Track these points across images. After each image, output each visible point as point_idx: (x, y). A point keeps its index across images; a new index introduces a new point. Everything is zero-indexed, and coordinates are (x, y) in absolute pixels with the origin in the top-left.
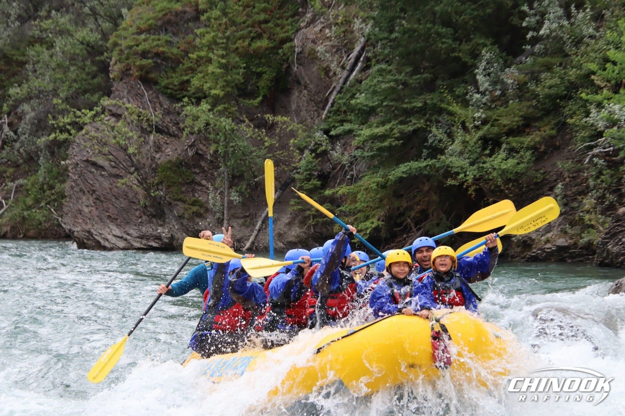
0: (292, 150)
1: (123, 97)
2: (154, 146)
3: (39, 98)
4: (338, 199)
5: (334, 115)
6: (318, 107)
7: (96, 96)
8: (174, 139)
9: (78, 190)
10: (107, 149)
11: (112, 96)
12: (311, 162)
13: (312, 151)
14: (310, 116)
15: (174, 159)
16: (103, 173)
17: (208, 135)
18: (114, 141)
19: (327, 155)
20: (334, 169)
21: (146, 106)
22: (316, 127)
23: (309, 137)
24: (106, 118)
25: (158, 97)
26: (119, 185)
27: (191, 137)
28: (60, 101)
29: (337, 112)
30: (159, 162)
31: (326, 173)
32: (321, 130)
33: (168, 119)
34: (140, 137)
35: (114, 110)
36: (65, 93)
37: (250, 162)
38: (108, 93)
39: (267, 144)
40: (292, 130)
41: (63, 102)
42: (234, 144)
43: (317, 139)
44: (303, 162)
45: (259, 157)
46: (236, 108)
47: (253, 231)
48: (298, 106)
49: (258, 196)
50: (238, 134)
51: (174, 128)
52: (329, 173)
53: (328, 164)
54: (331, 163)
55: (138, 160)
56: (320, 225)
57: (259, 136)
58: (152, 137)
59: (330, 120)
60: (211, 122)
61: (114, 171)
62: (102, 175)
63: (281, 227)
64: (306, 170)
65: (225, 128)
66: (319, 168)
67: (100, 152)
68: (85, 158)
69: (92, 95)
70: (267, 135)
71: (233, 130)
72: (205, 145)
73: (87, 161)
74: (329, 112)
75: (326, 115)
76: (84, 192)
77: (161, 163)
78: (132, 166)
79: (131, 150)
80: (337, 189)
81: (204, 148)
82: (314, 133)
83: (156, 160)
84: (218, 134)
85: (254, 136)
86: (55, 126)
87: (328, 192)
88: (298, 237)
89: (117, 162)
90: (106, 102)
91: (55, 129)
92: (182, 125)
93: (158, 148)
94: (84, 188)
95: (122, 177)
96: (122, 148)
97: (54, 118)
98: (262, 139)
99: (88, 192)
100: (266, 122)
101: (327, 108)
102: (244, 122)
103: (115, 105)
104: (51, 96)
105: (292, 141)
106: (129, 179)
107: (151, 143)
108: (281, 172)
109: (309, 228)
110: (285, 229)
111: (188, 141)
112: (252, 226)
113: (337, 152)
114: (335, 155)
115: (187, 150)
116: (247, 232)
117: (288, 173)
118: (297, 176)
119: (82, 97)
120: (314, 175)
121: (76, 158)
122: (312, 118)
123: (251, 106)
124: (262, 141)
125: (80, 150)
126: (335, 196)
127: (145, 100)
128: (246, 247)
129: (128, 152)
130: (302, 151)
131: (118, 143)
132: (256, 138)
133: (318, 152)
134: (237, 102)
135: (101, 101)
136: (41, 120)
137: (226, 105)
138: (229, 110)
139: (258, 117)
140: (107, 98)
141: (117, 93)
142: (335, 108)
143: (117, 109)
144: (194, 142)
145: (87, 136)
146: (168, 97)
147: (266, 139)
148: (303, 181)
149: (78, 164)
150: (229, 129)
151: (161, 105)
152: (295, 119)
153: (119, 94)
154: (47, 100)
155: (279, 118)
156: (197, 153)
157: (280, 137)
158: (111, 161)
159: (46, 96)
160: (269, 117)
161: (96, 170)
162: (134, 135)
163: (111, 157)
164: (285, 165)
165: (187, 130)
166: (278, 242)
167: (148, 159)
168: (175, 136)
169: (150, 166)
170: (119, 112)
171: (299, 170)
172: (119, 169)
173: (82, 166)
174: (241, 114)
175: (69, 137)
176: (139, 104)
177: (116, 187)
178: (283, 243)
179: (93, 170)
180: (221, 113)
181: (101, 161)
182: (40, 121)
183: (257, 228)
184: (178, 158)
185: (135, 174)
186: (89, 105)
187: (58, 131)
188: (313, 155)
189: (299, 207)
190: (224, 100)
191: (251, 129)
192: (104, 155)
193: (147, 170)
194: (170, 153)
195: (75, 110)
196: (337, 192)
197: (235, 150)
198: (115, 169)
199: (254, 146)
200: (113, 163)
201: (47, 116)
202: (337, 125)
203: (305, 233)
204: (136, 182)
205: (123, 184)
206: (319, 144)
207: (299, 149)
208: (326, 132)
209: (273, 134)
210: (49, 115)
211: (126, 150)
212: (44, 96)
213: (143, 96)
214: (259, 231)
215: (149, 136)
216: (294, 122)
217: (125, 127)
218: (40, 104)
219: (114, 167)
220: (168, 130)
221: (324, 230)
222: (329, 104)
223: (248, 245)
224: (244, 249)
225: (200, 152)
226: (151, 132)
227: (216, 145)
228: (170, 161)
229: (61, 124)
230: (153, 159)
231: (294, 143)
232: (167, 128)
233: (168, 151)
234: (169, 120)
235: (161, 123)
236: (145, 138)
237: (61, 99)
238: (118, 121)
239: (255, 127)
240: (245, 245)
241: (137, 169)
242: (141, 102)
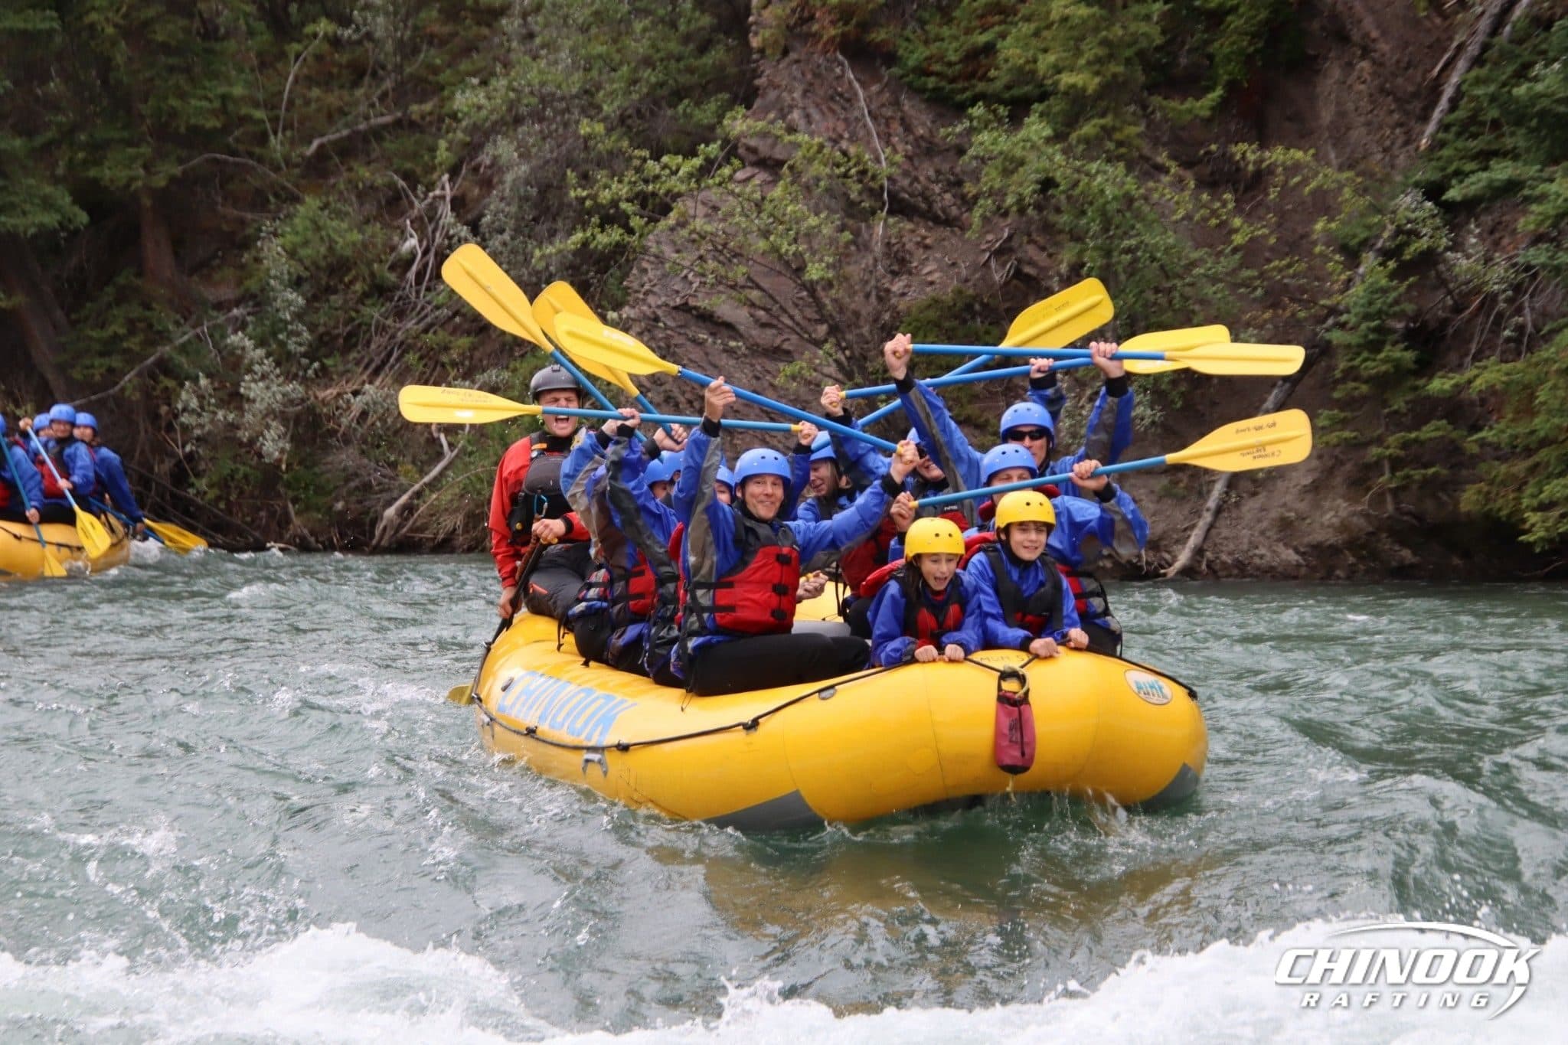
0: (1322, 255)
1: (791, 107)
2: (887, 255)
3: (541, 119)
4: (1472, 403)
5: (1459, 135)
6: (1407, 113)
7: (712, 106)
8: (947, 232)
9: (659, 399)
10: (743, 269)
11: (758, 103)
12: (1384, 291)
13: (1386, 254)
14: (1378, 142)
15: (948, 296)
16: (733, 344)
17: (1053, 218)
18: (762, 245)
19: (1436, 263)
20: (1458, 309)
21: (862, 133)
22: (1399, 178)
23: (1378, 210)
24: (740, 175)
25: (896, 104)
26: (779, 381)
27: (1002, 223)
28: (600, 128)
29: (1470, 126)
30: (902, 307)
31: (1433, 325)
32: (1417, 185)
33: (927, 170)
34: (842, 229)
35: (764, 148)
36: (616, 104)
37: (1185, 298)
38: (746, 95)
39: (1238, 239)
40: (1319, 192)
41: (610, 130)
42: (1133, 242)
43: (1402, 214)
44: (1358, 290)
45: (1214, 280)
46: (1141, 128)
47: (1200, 517)
48: (1341, 114)
49: (1214, 404)
50: (1146, 209)
51: (948, 196)
52: (1444, 323)
53: (1440, 294)
54: (1450, 292)
55: (835, 301)
56: (1415, 487)
57: (1214, 213)
58: (879, 230)
59: (1446, 152)
60: (1058, 176)
61: (767, 337)
62: (730, 352)
63: (1289, 498)
64: (1367, 317)
65: (1102, 191)
66: (1409, 308)
67: (719, 280)
68: (678, 301)
69: (698, 104)
70: (1238, 210)
71: (1129, 200)
72: (1043, 249)
73: (685, 308)
74: (1444, 127)
75: (1433, 136)
76: (677, 405)
77: (909, 308)
78: (821, 321)
79: (814, 272)
80: (1469, 373)
81: (1041, 258)
82: (1394, 197)
83: (894, 301)
84: (1083, 213)
85: (1197, 217)
86: (588, 203)
87: (1439, 385)
88: (1344, 527)
89: (775, 308)
90: (739, 124)
91: (590, 213)
92: (970, 189)
93: (899, 262)
94: (676, 393)
95: (787, 356)
96: (787, 264)
97: (585, 179)
98: (1222, 224)
99: (690, 402)
100: (1238, 170)
101: (1437, 115)
102: (1165, 170)
103: (764, 135)
104: (576, 112)
105: (1319, 226)
106: (810, 361)
107: (878, 248)
108: (1286, 323)
109: (1379, 500)
110: (1303, 506)
111: (990, 237)
112: (1194, 498)
113: (1468, 257)
114: (1462, 264)
115: (986, 264)
116: (1179, 516)
117: (1309, 328)
118: (1337, 337)
119: (670, 112)
120: (1393, 331)
121: (651, 299)
122: (1385, 150)
123: (1189, 117)
124: (1225, 230)
125: (665, 276)
126: (1463, 395)
127: (856, 113)
128: (1178, 565)
129: (806, 277)
130: (1352, 255)
131: (775, 249)
132: (1205, 220)
133: (1407, 257)
134: (1144, 107)
135: (726, 122)
136: (549, 186)
137: (1108, 121)
138: (1118, 136)
139: (1208, 153)
140: (741, 110)
141: (772, 95)
142: (1461, 114)
143: (773, 146)
144: (1010, 238)
145: (684, 233)
146: (927, 100)
147: (1237, 222)
148: (1354, 350)
149: (657, 319)
150: (1115, 198)
151: (908, 128)
152: (1332, 155)
153: (779, 97)
154: (566, 125)
155: (1277, 155)
156: (1018, 274)
157: (1282, 215)
158: (753, 305)
159: (563, 112)
160: (1246, 152)
161: (713, 334)
162: (824, 224)
163: (755, 295)
164: (1300, 301)
165: (986, 204)
166: (1280, 548)
167: (868, 296)
168: (948, 222)
169: (876, 320)
170: (778, 154)
171: (1344, 318)
172: (780, 332)
173: (671, 323)
174: (1156, 142)
175: (627, 238)
176: (841, 127)
177: (772, 385)
178: (1297, 551)
179: (702, 336)
180: (1092, 147)
181: (726, 308)
182: (545, 189)
183: (1212, 503)
184: (959, 292)
185: (827, 346)
186: (689, 134)
187: (595, 220)
188: (1392, 265)
189: (1347, 434)
190: (1104, 104)
191: (1187, 193)
192: (733, 287)
193: (865, 330)
194: (936, 276)
195: (646, 153)
196: (1470, 382)
197: (1135, 260)
198: (770, 332)
199: (1197, 246)
200: (761, 313)
201: (565, 174)
202: (1469, 166)
203: (1366, 515)
204: (832, 369)
205: (794, 378)
206: (1410, 233)
207: (1344, 249)
208: (1433, 191)
209: (1260, 204)
210: (569, 172)
211: (800, 270)
212: (556, 112)
213: (850, 100)
214: (1218, 511)
215: (869, 227)
216: (1328, 164)
217: (794, 200)
218: (544, 139)
219: (764, 325)
220: (930, 204)
221: (1429, 505)
222: (1444, 103)
223: (1183, 558)
224: (1171, 571)
225: (1028, 270)
226: (873, 213)
227: (1079, 246)
228: (936, 302)
229: (605, 196)
230: (883, 296)
231: (1325, 230)
232: (926, 199)
233: (931, 269)
234: (931, 173)
235: (906, 182)
236: (857, 233)
237: (604, 120)
238: (774, 182)
239: (1202, 184)
240: (1175, 558)
241: (834, 330)
242: (846, 120)
